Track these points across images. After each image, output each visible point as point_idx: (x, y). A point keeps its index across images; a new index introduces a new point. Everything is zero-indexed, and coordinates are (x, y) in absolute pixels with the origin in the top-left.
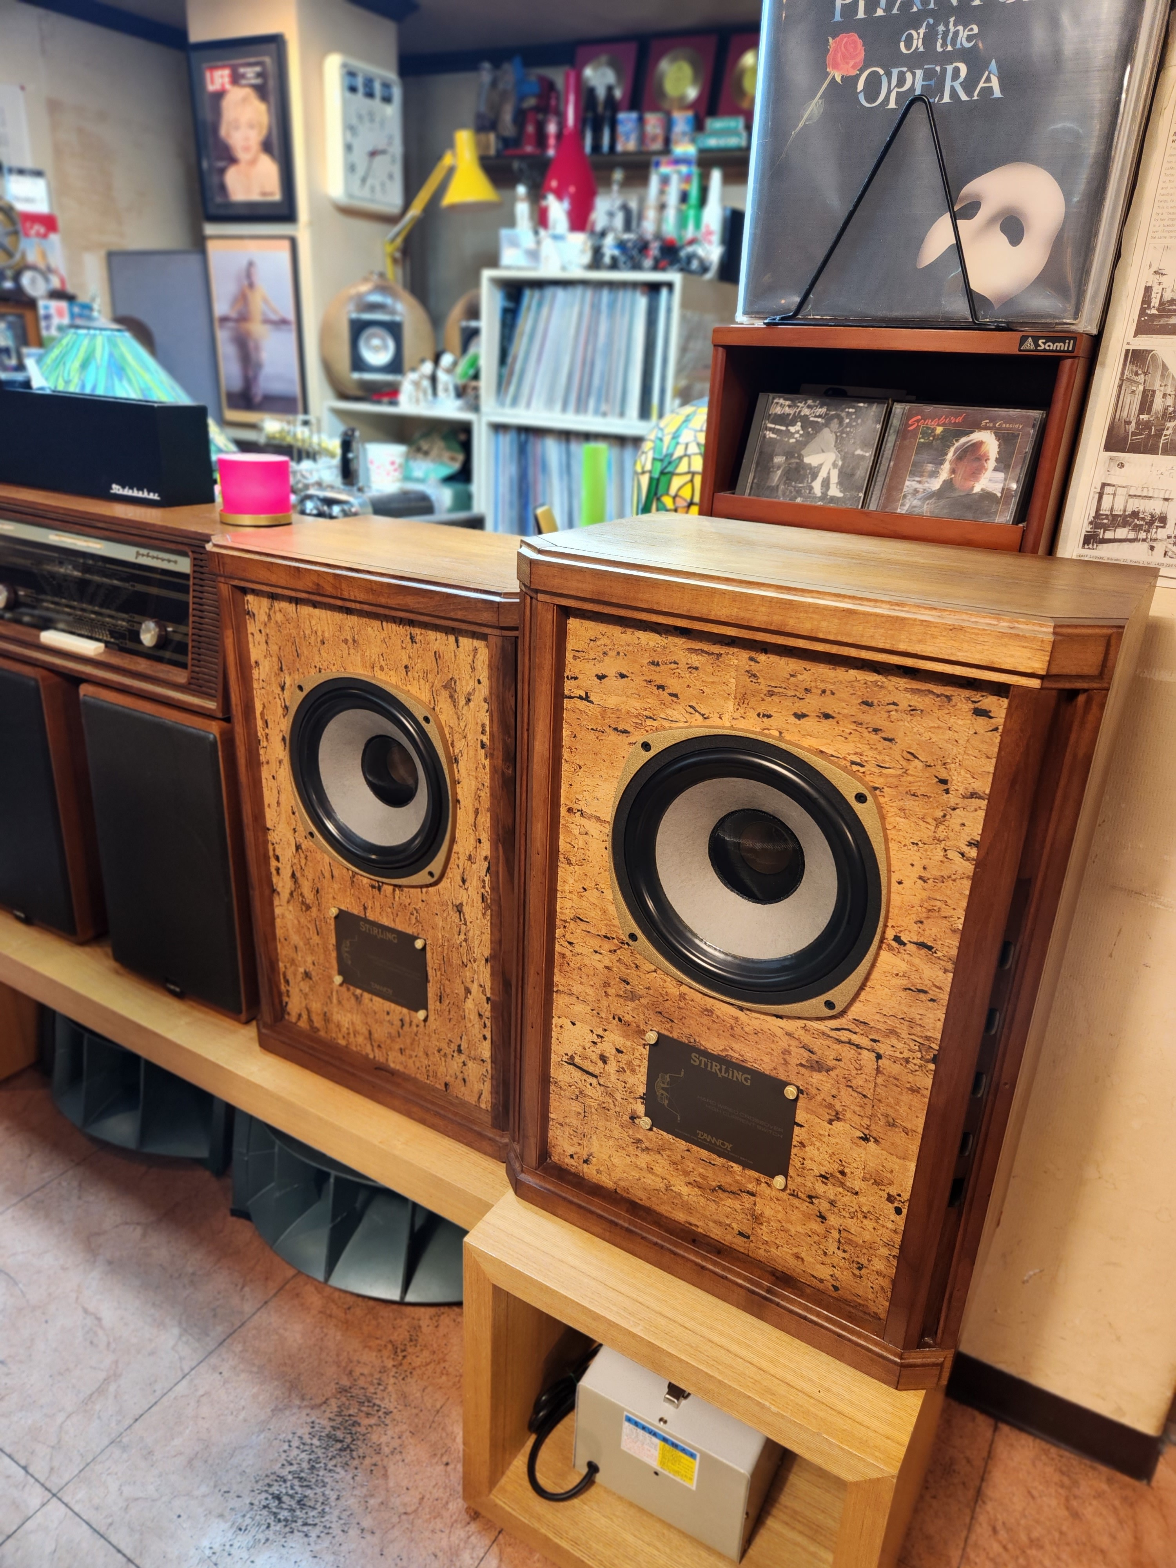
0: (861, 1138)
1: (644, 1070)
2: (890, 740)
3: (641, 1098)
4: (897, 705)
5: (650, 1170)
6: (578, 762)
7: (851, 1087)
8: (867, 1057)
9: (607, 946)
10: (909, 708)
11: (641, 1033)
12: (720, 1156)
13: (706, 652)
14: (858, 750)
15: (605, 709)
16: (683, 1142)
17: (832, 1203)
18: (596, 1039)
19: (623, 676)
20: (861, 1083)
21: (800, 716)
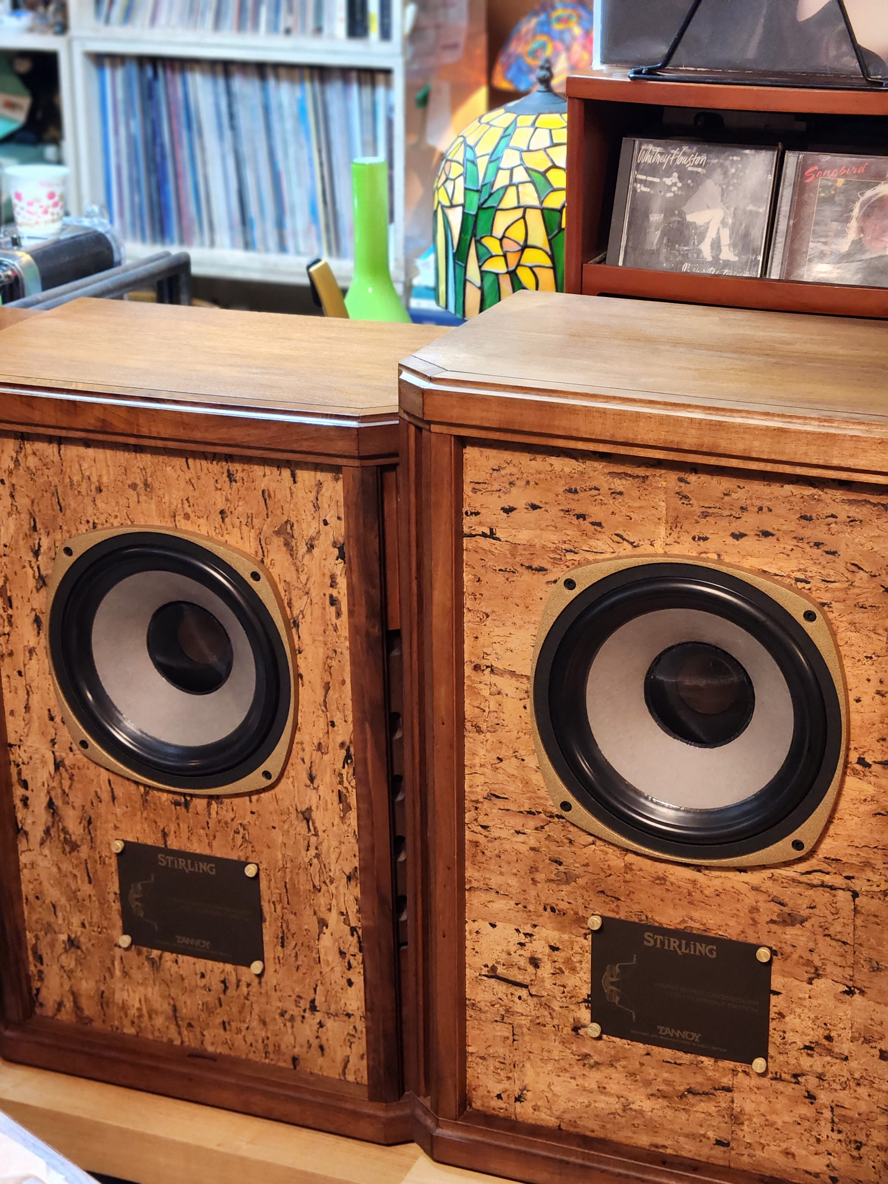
0: (845, 992)
1: (587, 965)
2: (834, 553)
3: (585, 1001)
4: (836, 517)
5: (602, 1089)
6: (484, 610)
7: (829, 935)
8: (843, 896)
9: (532, 823)
10: (848, 520)
11: (581, 920)
12: (686, 1052)
13: (630, 476)
14: (802, 567)
15: (515, 545)
16: (641, 1045)
17: (820, 1077)
18: (522, 939)
19: (534, 507)
20: (839, 928)
21: (738, 536)
